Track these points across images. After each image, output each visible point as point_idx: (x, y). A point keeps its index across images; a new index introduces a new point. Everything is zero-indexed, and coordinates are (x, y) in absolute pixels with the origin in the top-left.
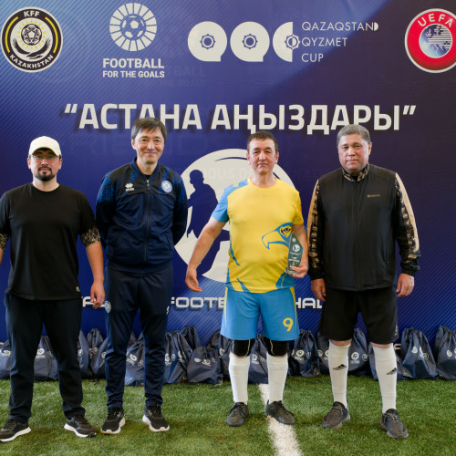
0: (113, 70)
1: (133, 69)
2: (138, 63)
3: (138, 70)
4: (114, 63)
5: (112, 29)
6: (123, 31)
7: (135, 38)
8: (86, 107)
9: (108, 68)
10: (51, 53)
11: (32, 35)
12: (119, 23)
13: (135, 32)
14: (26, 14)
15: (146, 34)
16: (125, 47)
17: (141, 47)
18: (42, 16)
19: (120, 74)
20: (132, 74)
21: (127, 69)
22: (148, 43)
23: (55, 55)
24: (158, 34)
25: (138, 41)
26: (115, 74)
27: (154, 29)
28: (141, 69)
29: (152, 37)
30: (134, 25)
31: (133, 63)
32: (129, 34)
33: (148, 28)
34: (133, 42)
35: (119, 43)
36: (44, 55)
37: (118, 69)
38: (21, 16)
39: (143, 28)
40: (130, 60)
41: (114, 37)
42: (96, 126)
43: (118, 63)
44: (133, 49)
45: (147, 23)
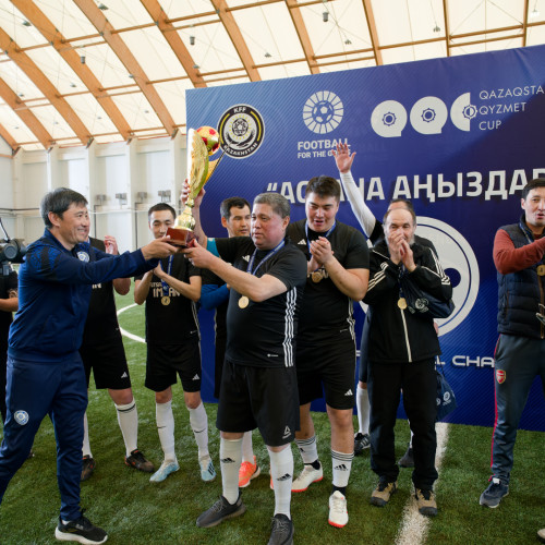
0: (306, 151)
1: (323, 149)
2: (327, 143)
3: (327, 150)
4: (307, 145)
5: (305, 116)
6: (314, 117)
7: (325, 122)
8: (285, 185)
9: (303, 150)
10: (255, 141)
11: (240, 127)
12: (311, 110)
13: (324, 116)
14: (235, 110)
15: (335, 117)
16: (316, 131)
17: (330, 130)
18: (248, 111)
19: (312, 155)
20: (322, 154)
21: (318, 150)
22: (335, 125)
23: (258, 143)
24: (345, 117)
25: (328, 124)
26: (308, 155)
27: (341, 112)
28: (330, 149)
29: (339, 119)
30: (324, 110)
31: (323, 144)
32: (319, 119)
33: (336, 112)
34: (323, 126)
35: (311, 128)
36: (250, 143)
37: (311, 150)
38: (232, 113)
39: (331, 112)
40: (321, 142)
41: (307, 122)
42: (293, 201)
43: (311, 145)
44: (323, 132)
45: (335, 107)
